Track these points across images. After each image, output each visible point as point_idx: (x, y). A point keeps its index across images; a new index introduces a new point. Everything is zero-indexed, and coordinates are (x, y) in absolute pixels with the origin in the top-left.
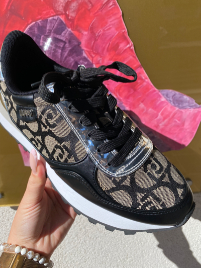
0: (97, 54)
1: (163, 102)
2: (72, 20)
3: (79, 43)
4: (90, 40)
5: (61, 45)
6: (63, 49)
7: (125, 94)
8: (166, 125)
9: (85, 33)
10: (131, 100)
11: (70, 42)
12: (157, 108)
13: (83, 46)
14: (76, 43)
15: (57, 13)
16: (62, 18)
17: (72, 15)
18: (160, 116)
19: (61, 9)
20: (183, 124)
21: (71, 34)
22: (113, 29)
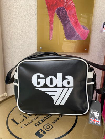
0: (70, 15)
1: (81, 28)
2: (66, 8)
3: (67, 13)
4: (69, 12)
5: (64, 12)
6: (64, 13)
7: (74, 25)
8: (82, 33)
9: (68, 11)
10: (75, 26)
11: (65, 12)
12: (80, 29)
13: (68, 13)
14: (66, 12)
15: (64, 6)
16: (65, 7)
17: (66, 7)
18: (81, 31)
19: (65, 5)
20: (85, 33)
21: (66, 11)
22: (74, 11)
